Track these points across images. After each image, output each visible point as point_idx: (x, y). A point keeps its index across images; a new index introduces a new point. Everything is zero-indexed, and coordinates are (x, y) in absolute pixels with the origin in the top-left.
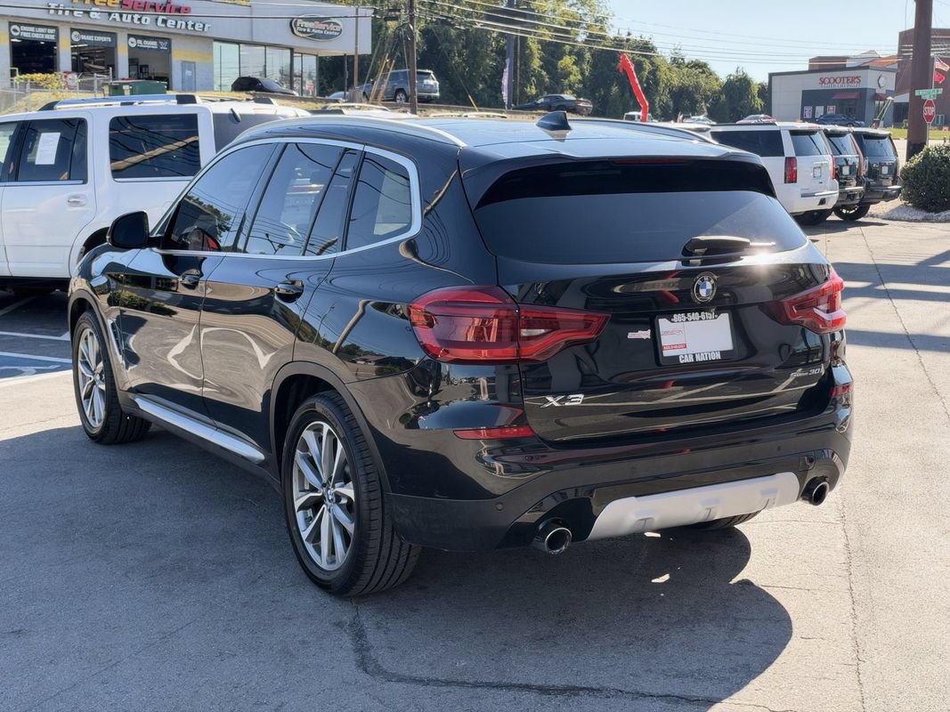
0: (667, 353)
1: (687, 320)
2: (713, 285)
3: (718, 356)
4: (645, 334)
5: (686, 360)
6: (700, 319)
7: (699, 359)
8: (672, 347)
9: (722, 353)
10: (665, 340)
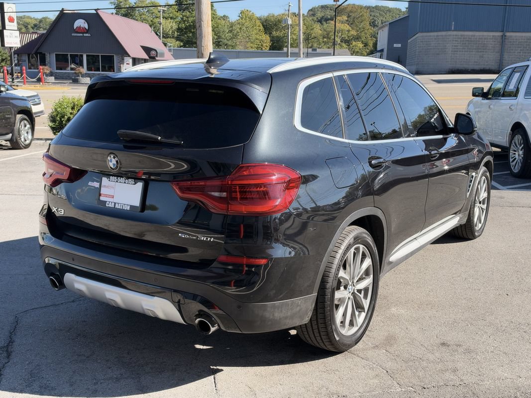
0: (102, 198)
1: (117, 181)
2: (117, 161)
3: (128, 208)
4: (96, 185)
5: (110, 206)
6: (125, 183)
7: (117, 206)
8: (106, 196)
9: (131, 206)
10: (103, 191)
